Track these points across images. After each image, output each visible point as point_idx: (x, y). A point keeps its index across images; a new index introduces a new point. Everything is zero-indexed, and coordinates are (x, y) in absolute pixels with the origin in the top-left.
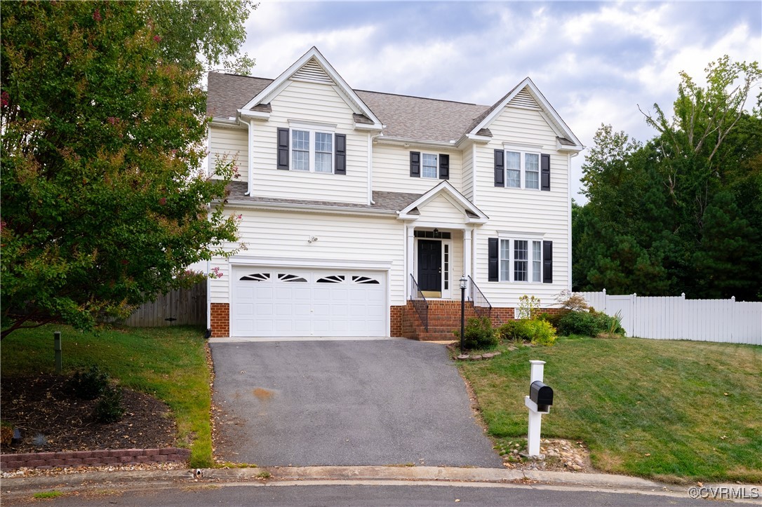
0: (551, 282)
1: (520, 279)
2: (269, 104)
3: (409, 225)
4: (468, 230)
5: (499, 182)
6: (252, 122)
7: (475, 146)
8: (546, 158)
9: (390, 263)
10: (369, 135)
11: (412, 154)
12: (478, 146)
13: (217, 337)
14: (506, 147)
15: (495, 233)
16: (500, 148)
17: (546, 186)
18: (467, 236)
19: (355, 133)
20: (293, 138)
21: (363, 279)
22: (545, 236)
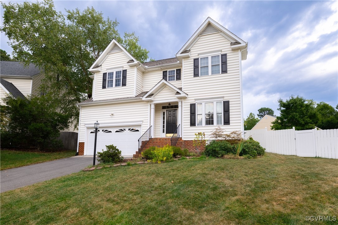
0: (229, 124)
1: (209, 124)
2: (101, 65)
3: (151, 103)
4: (180, 101)
5: (196, 75)
6: (95, 73)
7: (183, 60)
8: (224, 56)
9: (142, 121)
10: (135, 67)
11: (164, 72)
12: (185, 59)
13: (81, 155)
14: (199, 56)
15: (194, 101)
16: (197, 57)
17: (224, 71)
18: (180, 104)
19: (130, 68)
20: (108, 76)
21: (133, 129)
22: (225, 98)
